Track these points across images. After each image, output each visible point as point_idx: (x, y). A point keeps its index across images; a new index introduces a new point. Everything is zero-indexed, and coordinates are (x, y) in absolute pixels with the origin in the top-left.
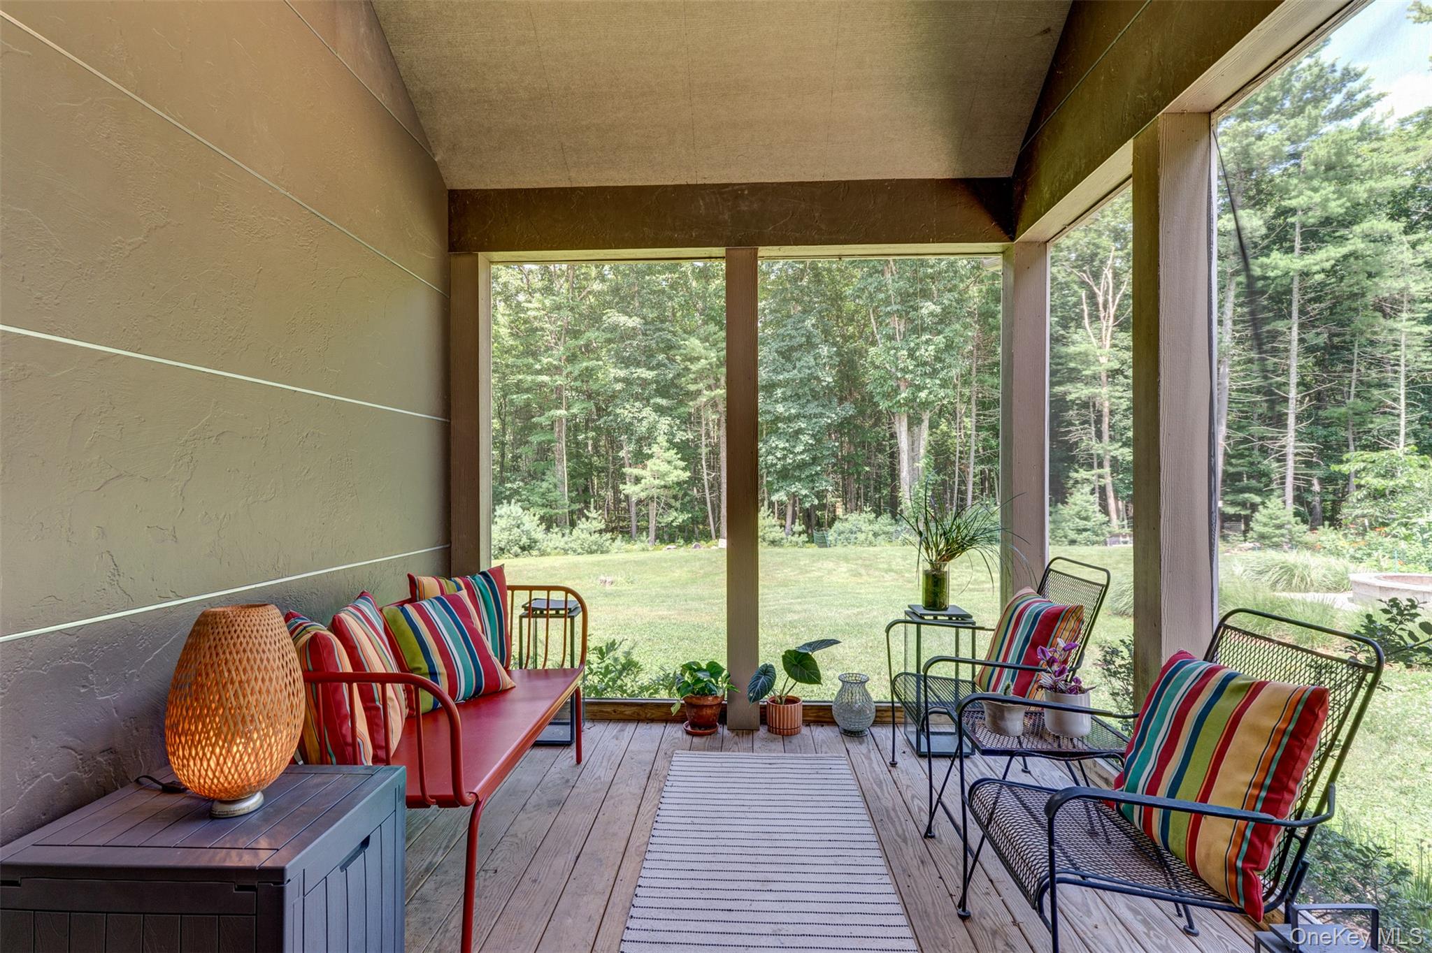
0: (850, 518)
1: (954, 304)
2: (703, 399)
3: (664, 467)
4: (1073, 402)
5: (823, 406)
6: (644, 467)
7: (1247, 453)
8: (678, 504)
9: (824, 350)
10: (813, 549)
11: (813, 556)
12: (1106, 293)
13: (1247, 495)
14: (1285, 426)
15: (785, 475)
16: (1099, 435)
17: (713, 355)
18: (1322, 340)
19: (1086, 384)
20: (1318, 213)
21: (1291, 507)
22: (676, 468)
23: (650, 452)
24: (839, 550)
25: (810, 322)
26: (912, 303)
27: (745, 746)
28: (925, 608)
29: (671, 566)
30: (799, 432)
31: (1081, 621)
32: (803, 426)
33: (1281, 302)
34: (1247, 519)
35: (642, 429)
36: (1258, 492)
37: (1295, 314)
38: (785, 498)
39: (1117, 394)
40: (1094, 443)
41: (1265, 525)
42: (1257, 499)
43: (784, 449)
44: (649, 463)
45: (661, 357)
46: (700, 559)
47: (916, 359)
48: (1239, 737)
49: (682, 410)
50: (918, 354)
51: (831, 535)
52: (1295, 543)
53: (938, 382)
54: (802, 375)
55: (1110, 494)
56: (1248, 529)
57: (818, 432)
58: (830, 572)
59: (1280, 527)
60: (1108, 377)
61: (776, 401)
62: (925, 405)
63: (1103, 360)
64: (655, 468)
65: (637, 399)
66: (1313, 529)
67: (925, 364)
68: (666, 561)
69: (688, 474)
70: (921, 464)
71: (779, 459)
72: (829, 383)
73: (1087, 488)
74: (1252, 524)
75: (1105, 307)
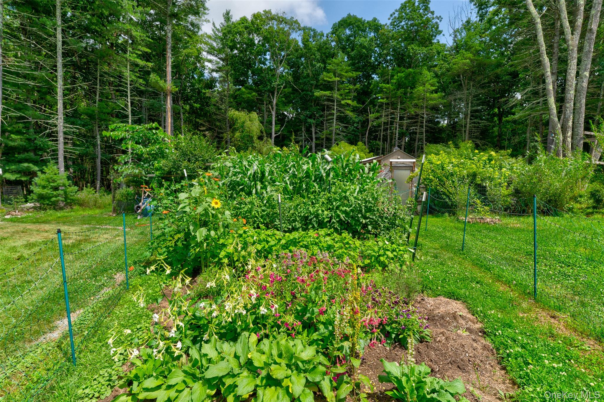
21: (64, 173)
36: (35, 162)
42: (35, 167)
56: (28, 192)
59: (56, 189)
74: (33, 188)
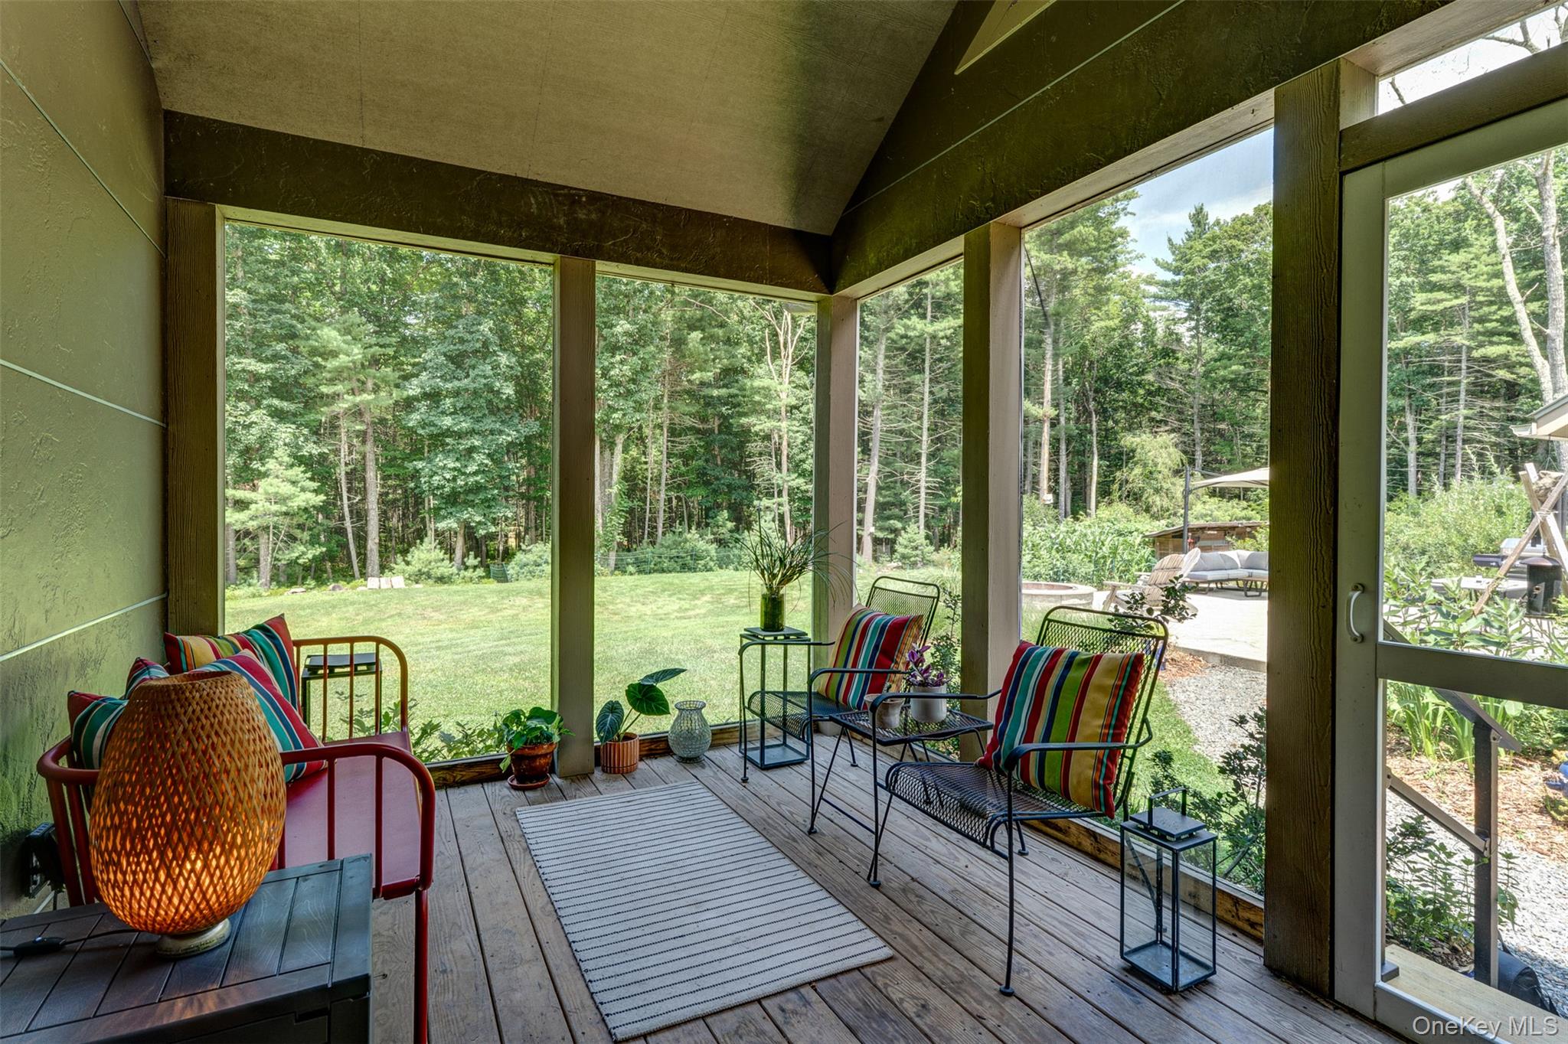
0: (534, 549)
1: (649, 325)
2: (341, 406)
3: (286, 489)
4: (757, 434)
5: (503, 422)
6: (254, 488)
7: (892, 485)
8: (306, 536)
9: (504, 359)
10: (493, 585)
11: (500, 592)
12: (786, 333)
13: (892, 522)
14: (919, 463)
15: (453, 500)
16: (779, 465)
17: (356, 351)
18: (944, 394)
19: (768, 418)
20: (943, 289)
21: (923, 532)
22: (303, 490)
23: (263, 469)
24: (524, 584)
25: (486, 327)
26: (606, 320)
27: (589, 790)
28: (763, 630)
29: (312, 614)
30: (471, 450)
31: (920, 628)
32: (476, 443)
33: (915, 358)
34: (893, 542)
35: (251, 437)
36: (900, 519)
37: (927, 371)
38: (455, 525)
39: (795, 429)
40: (774, 473)
41: (906, 547)
42: (899, 525)
43: (455, 469)
44: (262, 484)
45: (280, 347)
46: (353, 603)
47: (609, 379)
48: (1091, 695)
49: (312, 416)
50: (612, 373)
51: (512, 569)
52: (926, 563)
53: (632, 404)
54: (476, 385)
55: (788, 521)
56: (893, 551)
57: (495, 451)
58: (525, 609)
59: (915, 548)
60: (787, 412)
61: (443, 413)
62: (618, 428)
63: (783, 396)
64: (272, 490)
65: (239, 399)
66: (937, 550)
67: (618, 385)
68: (303, 608)
69: (322, 497)
70: (615, 490)
71: (448, 481)
72: (509, 395)
73: (769, 516)
74: (897, 547)
75: (785, 348)
